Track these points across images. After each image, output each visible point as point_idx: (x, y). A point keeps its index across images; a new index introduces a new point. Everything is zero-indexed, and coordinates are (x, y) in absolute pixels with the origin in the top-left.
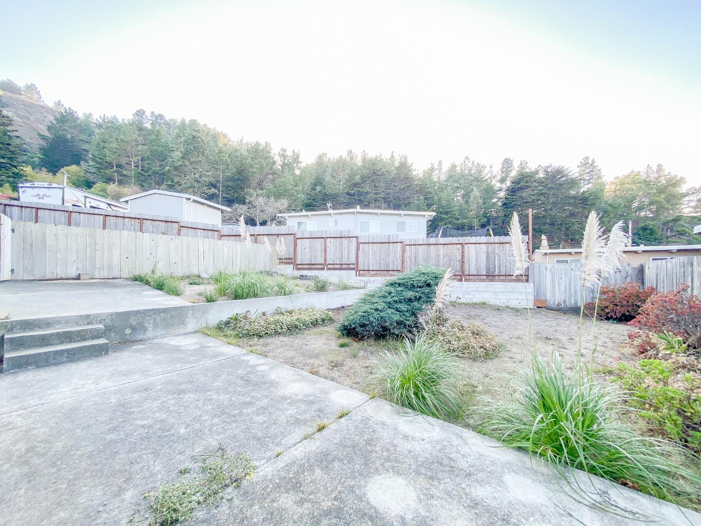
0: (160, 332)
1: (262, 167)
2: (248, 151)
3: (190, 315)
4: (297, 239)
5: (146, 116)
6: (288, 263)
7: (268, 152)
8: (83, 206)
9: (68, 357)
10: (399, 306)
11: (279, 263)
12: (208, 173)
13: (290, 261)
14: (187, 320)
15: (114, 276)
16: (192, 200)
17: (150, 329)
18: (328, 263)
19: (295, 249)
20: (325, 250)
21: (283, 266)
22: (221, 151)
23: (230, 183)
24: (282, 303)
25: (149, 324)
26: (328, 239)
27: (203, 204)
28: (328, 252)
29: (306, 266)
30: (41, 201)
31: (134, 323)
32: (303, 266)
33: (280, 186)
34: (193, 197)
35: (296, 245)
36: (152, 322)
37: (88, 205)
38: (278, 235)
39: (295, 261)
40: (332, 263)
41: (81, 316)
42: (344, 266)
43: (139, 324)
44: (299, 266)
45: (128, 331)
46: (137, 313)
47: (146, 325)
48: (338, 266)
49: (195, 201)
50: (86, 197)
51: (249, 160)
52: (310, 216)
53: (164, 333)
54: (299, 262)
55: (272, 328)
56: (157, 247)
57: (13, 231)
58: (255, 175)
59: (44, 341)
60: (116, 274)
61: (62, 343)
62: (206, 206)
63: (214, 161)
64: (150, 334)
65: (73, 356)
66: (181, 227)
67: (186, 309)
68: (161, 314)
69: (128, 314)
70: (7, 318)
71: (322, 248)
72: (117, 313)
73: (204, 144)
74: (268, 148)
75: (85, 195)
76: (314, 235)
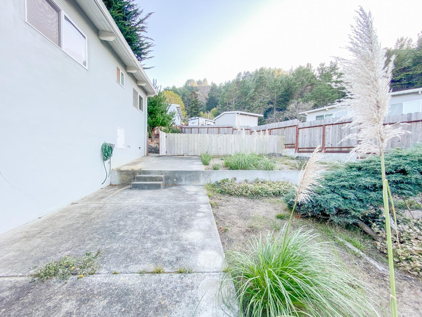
0: (188, 183)
1: (303, 83)
2: (293, 75)
3: (201, 176)
4: (299, 129)
5: (242, 75)
6: (291, 147)
7: (309, 70)
8: (205, 125)
9: (148, 187)
10: (344, 192)
11: (285, 148)
12: (267, 96)
13: (293, 146)
14: (200, 178)
15: (195, 155)
16: (239, 114)
17: (184, 180)
18: (326, 146)
19: (297, 137)
20: (324, 136)
21: (288, 150)
22: (275, 81)
23: (281, 99)
24: (261, 175)
25: (183, 177)
26: (327, 127)
27: (246, 115)
28: (326, 137)
29: (305, 150)
30: (193, 125)
31: (177, 176)
32: (303, 150)
33: (317, 92)
34: (240, 112)
35: (298, 134)
36: (184, 177)
37: (207, 124)
38: (285, 127)
39: (297, 146)
40: (330, 146)
41: (159, 171)
42: (343, 149)
43: (179, 177)
44: (300, 150)
45: (175, 180)
46: (178, 172)
47: (182, 178)
48: (337, 149)
49: (241, 114)
50: (206, 121)
51: (294, 81)
52: (327, 110)
53: (189, 183)
54: (300, 146)
55: (240, 191)
56: (212, 140)
57: (166, 137)
58: (297, 89)
59: (145, 179)
60: (196, 154)
61: (150, 181)
62: (248, 116)
63: (271, 88)
64: (183, 183)
65: (150, 187)
66: (233, 129)
67: (200, 173)
68: (188, 174)
69: (175, 172)
70: (141, 169)
71: (320, 135)
72: (171, 171)
73: (266, 79)
74: (309, 68)
75: (206, 120)
76: (314, 124)
